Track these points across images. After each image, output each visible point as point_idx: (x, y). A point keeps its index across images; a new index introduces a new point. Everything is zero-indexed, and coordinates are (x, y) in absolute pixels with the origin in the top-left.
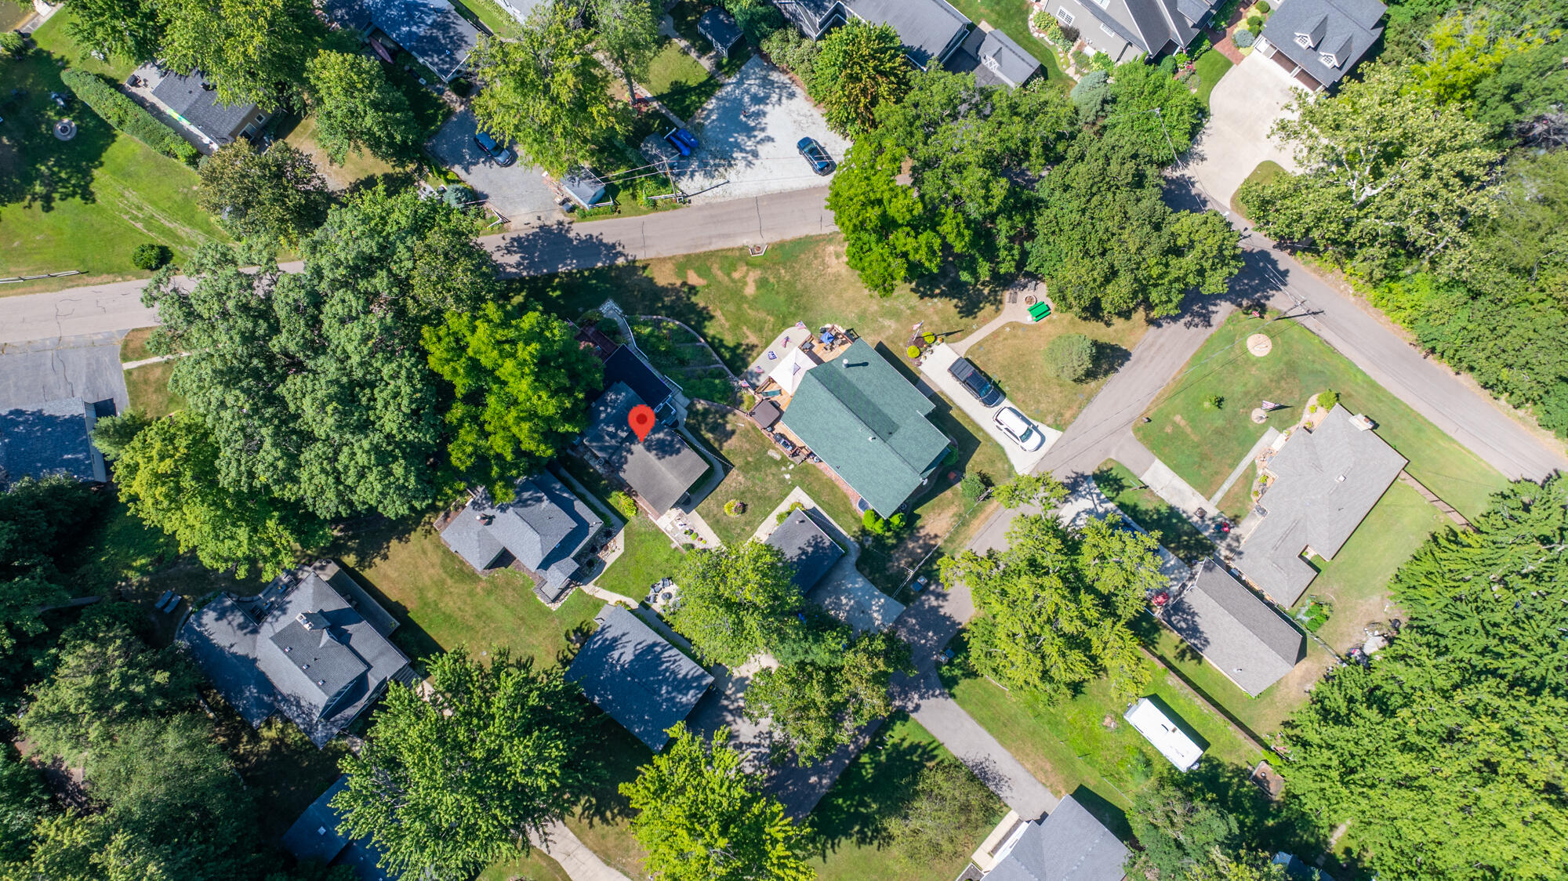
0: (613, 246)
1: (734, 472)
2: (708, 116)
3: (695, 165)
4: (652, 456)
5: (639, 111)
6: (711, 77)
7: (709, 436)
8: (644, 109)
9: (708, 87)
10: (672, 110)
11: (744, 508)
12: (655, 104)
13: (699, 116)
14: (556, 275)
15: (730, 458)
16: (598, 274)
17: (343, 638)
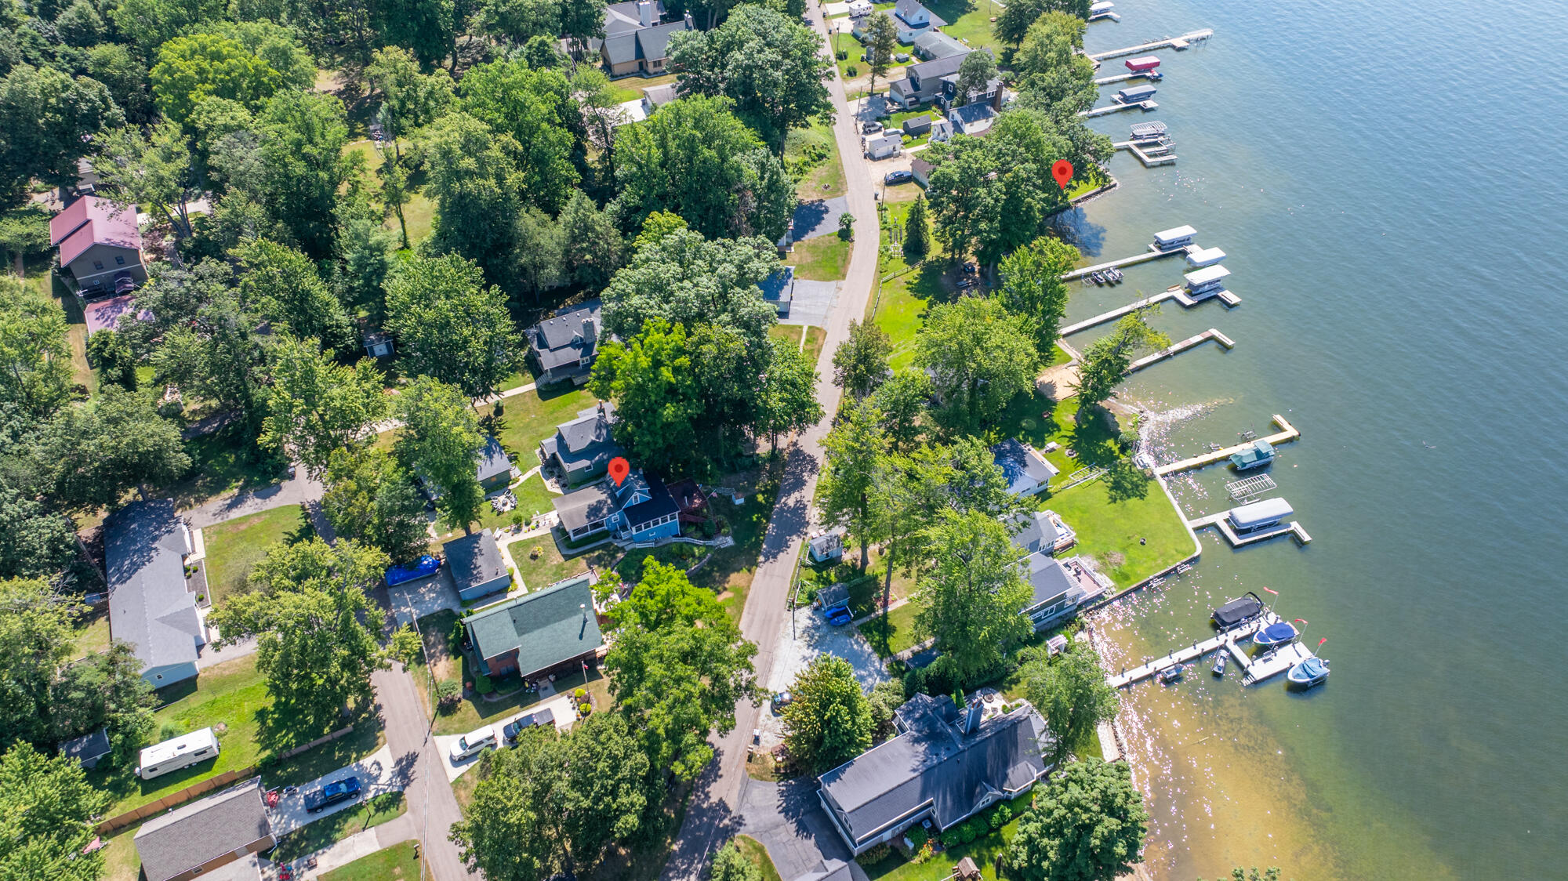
0: (775, 557)
1: (562, 560)
2: (857, 642)
3: (818, 622)
4: (593, 501)
5: (878, 599)
6: (891, 654)
7: (596, 553)
8: (878, 604)
9: (883, 650)
10: (871, 621)
11: (534, 557)
12: (881, 612)
13: (862, 639)
14: (769, 520)
15: (573, 561)
16: (758, 544)
17: (574, 344)
